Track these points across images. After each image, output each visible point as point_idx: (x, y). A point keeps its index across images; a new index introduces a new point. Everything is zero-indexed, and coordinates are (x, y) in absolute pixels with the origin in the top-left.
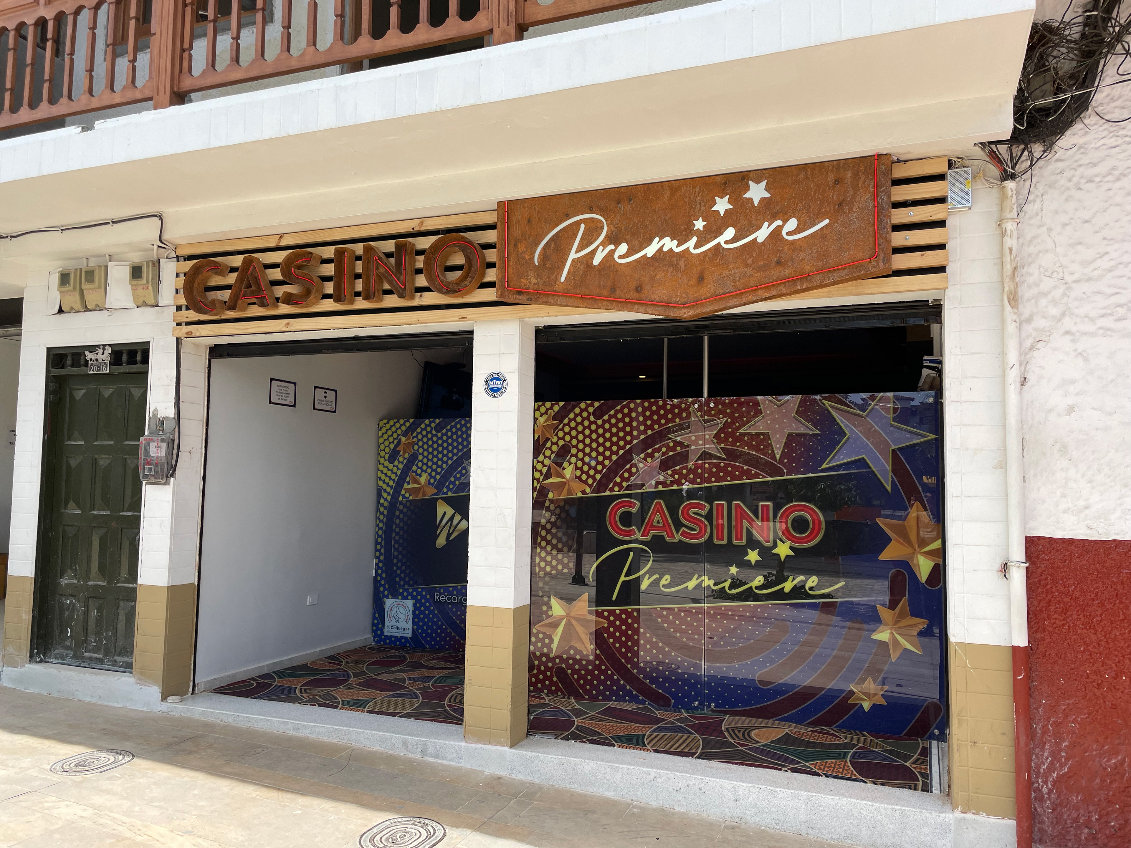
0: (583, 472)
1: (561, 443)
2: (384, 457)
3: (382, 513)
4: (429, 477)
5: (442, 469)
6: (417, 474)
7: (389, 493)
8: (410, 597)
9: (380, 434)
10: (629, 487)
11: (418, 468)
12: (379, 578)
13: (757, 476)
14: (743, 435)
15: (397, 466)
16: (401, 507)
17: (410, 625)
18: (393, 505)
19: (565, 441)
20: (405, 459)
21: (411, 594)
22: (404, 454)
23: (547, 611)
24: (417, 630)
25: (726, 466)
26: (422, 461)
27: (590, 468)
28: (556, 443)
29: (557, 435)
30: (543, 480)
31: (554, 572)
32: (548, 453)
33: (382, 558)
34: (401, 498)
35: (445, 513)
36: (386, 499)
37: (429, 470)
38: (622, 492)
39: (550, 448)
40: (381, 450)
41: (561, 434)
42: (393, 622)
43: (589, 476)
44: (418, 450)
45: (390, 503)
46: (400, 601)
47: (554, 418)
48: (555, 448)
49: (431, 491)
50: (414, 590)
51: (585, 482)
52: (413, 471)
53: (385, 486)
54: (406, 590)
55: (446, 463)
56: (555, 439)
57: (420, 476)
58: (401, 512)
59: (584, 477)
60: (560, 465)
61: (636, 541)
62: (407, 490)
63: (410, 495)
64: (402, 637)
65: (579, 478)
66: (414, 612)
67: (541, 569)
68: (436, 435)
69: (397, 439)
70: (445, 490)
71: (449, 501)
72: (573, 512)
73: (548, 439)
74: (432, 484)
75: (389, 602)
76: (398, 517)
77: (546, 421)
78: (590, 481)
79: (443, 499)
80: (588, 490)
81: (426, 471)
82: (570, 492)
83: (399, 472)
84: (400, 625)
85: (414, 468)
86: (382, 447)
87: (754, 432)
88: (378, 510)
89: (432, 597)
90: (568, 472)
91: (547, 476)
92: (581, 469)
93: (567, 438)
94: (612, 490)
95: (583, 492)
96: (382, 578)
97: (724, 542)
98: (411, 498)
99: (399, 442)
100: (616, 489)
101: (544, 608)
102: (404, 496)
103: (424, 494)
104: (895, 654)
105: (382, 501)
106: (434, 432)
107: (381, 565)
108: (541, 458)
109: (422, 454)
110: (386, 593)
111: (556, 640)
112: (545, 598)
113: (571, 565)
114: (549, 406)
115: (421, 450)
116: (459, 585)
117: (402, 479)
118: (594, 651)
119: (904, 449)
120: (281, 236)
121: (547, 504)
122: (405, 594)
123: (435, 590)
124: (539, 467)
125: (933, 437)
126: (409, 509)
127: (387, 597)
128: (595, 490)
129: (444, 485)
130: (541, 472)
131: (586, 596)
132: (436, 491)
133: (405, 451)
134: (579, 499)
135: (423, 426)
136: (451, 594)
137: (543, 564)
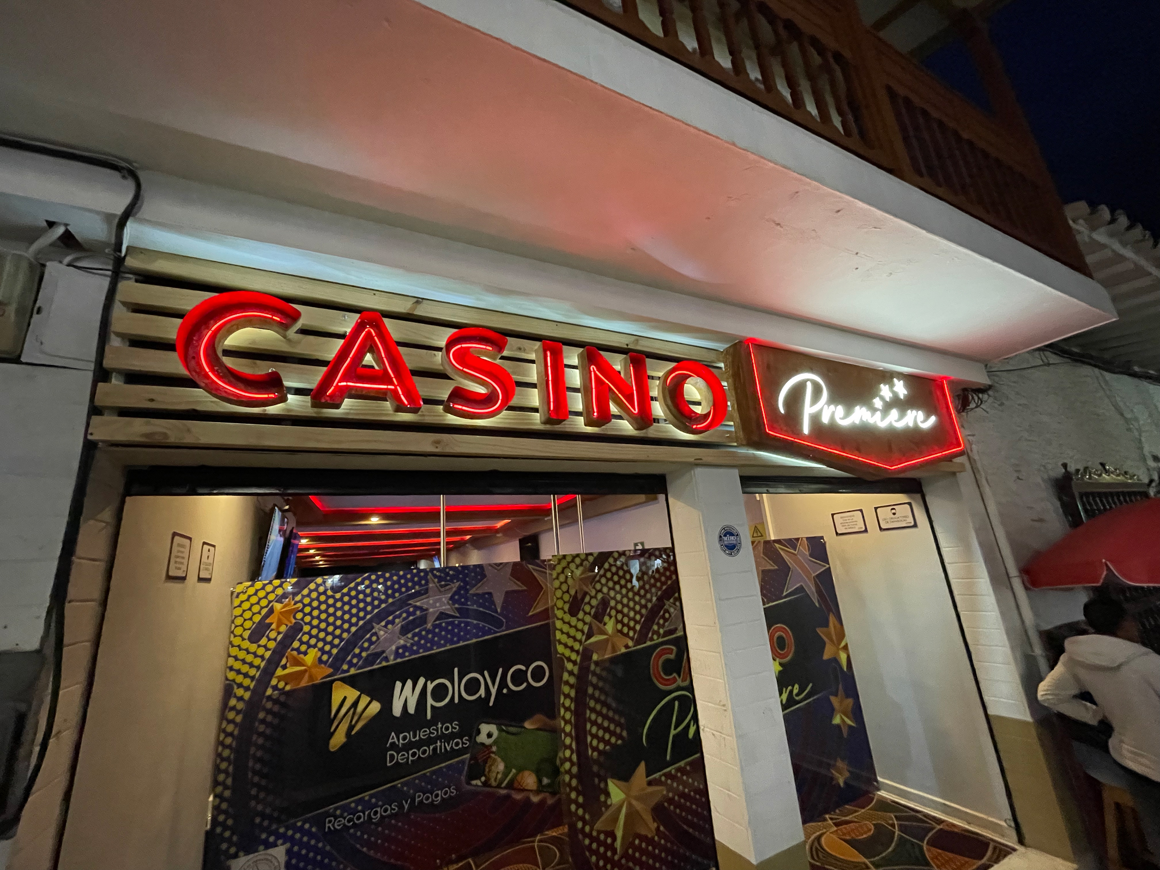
0: (624, 625)
1: (600, 596)
2: (241, 636)
3: (230, 722)
4: (319, 654)
5: (342, 640)
6: (300, 652)
7: (247, 689)
8: (280, 842)
9: (237, 602)
10: (666, 634)
11: (302, 643)
12: (218, 830)
15: (265, 646)
16: (269, 705)
18: (254, 704)
19: (603, 593)
20: (279, 633)
21: (283, 835)
22: (278, 626)
23: (605, 802)
26: (309, 633)
27: (630, 619)
28: (595, 597)
29: (594, 588)
30: (586, 641)
31: (608, 747)
32: (587, 608)
33: (227, 793)
34: (269, 692)
35: (345, 698)
36: (240, 699)
37: (320, 644)
38: (661, 640)
39: (589, 603)
40: (236, 626)
41: (598, 586)
43: (630, 629)
44: (302, 619)
45: (249, 703)
46: (262, 853)
48: (594, 602)
49: (321, 673)
50: (288, 828)
51: (627, 635)
52: (293, 649)
53: (239, 679)
54: (275, 832)
55: (348, 631)
56: (593, 593)
57: (305, 653)
58: (269, 711)
59: (625, 630)
60: (601, 620)
61: (679, 689)
62: (280, 679)
63: (286, 684)
65: (621, 632)
66: (288, 864)
67: (595, 749)
68: (333, 597)
69: (267, 606)
70: (345, 667)
71: (351, 681)
72: (619, 672)
73: (586, 594)
74: (325, 663)
75: (238, 864)
76: (263, 721)
77: (582, 573)
78: (631, 634)
79: (343, 680)
80: (630, 643)
81: (315, 646)
82: (614, 649)
83: (268, 654)
85: (296, 644)
86: (239, 621)
88: (223, 717)
89: (322, 826)
90: (610, 626)
91: (589, 636)
92: (621, 622)
94: (652, 639)
95: (627, 647)
96: (226, 829)
98: (288, 688)
99: (271, 611)
100: (655, 637)
101: (602, 798)
102: (275, 688)
103: (311, 678)
104: (845, 732)
105: (233, 702)
106: (330, 593)
107: (224, 806)
108: (581, 615)
109: (309, 623)
110: (233, 850)
111: (619, 834)
112: (602, 785)
113: (625, 734)
114: (583, 557)
115: (307, 619)
116: (366, 795)
117: (273, 663)
118: (658, 829)
119: (818, 576)
120: (419, 301)
121: (593, 667)
122: (272, 839)
123: (327, 814)
124: (580, 625)
125: (828, 566)
126: (283, 705)
127: (236, 856)
128: (637, 642)
129: (343, 661)
130: (582, 631)
131: (643, 765)
132: (331, 670)
133: (279, 625)
134: (624, 655)
135: (312, 586)
136: (354, 812)
137: (595, 743)
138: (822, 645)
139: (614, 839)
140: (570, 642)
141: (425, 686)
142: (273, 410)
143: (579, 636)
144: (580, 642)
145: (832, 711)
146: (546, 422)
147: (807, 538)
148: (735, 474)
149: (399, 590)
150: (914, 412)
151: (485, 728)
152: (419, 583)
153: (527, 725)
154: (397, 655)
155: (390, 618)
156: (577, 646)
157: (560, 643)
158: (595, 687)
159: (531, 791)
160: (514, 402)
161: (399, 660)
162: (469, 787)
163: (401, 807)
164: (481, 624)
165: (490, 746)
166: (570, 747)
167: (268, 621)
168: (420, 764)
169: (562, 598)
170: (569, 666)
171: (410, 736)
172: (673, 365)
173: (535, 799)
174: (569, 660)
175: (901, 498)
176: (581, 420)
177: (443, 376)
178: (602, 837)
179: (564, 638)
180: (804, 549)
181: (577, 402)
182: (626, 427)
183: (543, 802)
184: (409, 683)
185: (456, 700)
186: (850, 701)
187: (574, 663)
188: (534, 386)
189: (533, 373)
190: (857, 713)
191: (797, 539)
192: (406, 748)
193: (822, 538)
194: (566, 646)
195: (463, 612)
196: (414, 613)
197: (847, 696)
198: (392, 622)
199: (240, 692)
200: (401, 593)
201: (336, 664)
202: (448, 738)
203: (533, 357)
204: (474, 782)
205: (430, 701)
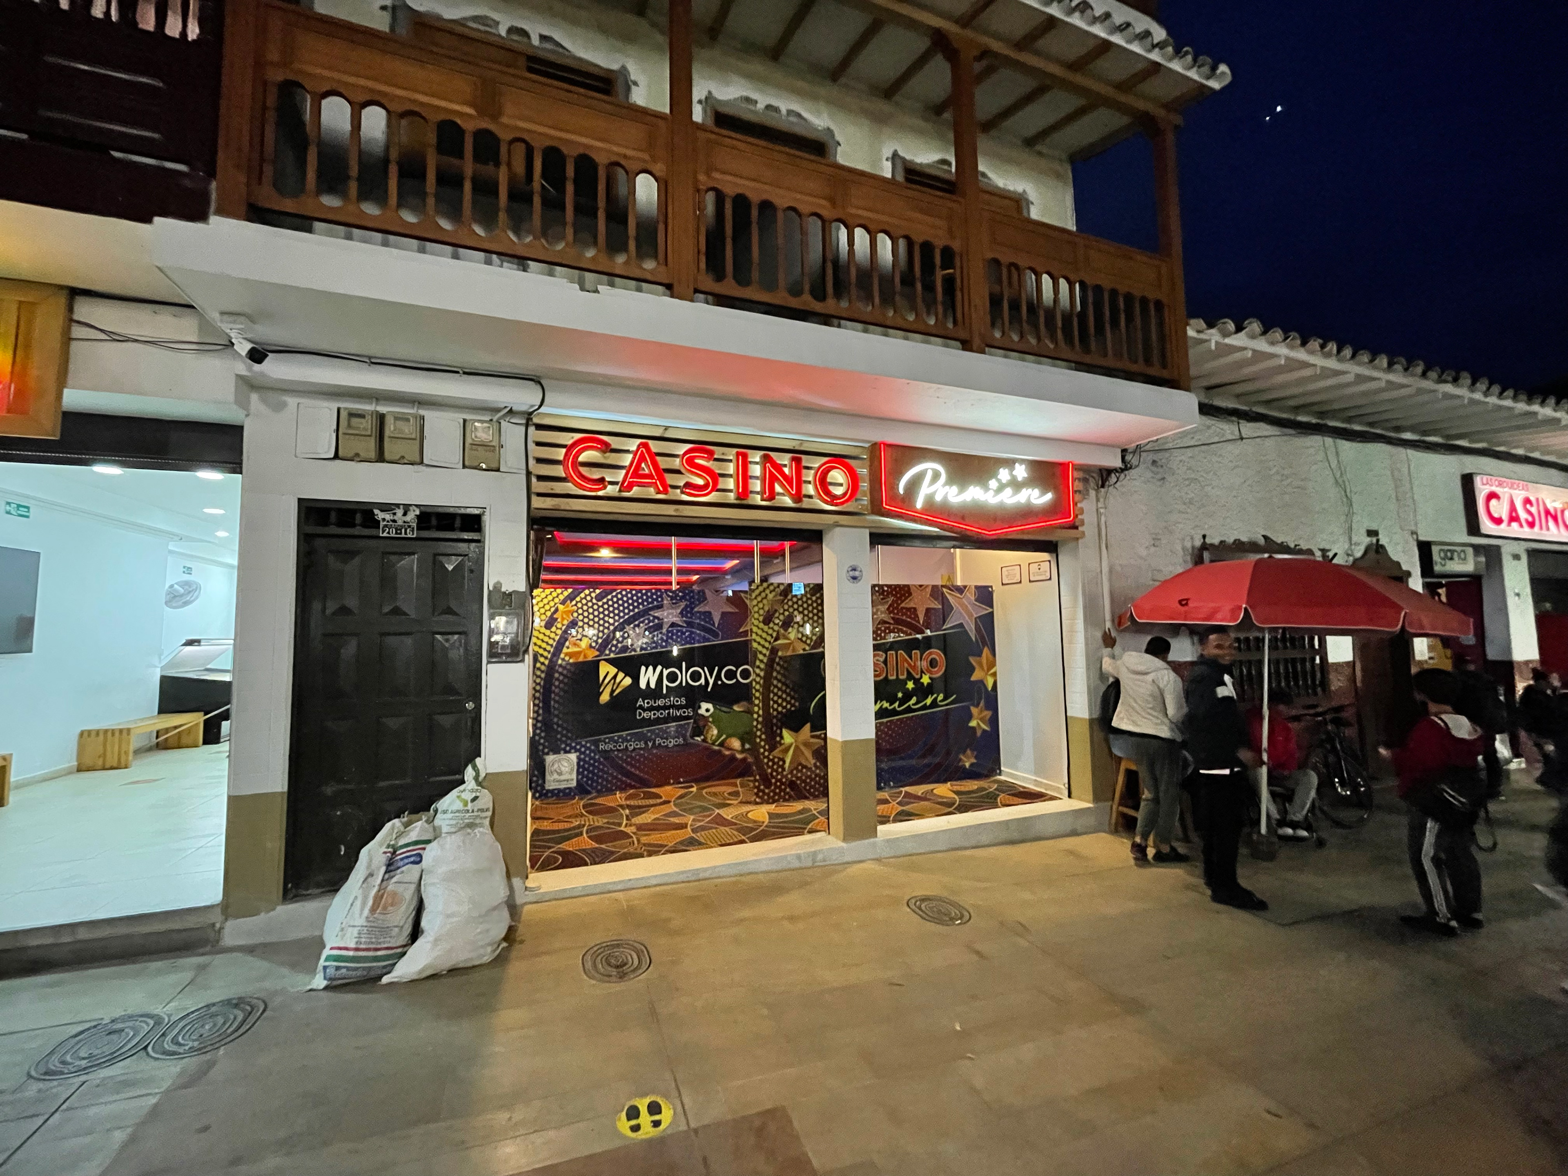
1: (787, 613)
2: (540, 624)
3: (539, 677)
4: (590, 641)
5: (604, 634)
6: (577, 639)
8: (573, 751)
9: (535, 602)
11: (578, 633)
12: (537, 738)
13: (911, 634)
14: (903, 608)
15: (555, 632)
16: (560, 670)
17: (574, 776)
18: (551, 668)
20: (563, 625)
21: (575, 748)
22: (562, 621)
23: (780, 741)
24: (582, 778)
25: (894, 628)
26: (582, 627)
28: (783, 614)
31: (784, 711)
32: (777, 621)
33: (540, 718)
34: (560, 662)
35: (608, 672)
36: (543, 664)
42: (556, 776)
44: (577, 617)
45: (548, 667)
46: (562, 756)
47: (781, 595)
48: (782, 617)
49: (592, 655)
50: (577, 744)
51: (805, 642)
52: (573, 637)
53: (541, 651)
54: (570, 745)
55: (608, 628)
56: (781, 611)
57: (581, 640)
58: (561, 674)
60: (786, 630)
62: (566, 654)
63: (570, 658)
64: (566, 789)
65: (801, 640)
66: (578, 764)
67: (774, 710)
68: (596, 604)
69: (553, 606)
70: (607, 652)
71: (611, 662)
73: (776, 611)
74: (594, 648)
75: (550, 759)
76: (557, 679)
77: (774, 597)
79: (606, 660)
80: (807, 648)
82: (794, 650)
83: (557, 638)
84: (562, 778)
85: (574, 633)
86: (538, 614)
87: (908, 606)
88: (534, 673)
89: (598, 747)
91: (776, 639)
93: (791, 610)
95: (804, 650)
96: (541, 738)
97: (894, 677)
98: (571, 661)
99: (556, 610)
101: (778, 739)
102: (563, 660)
103: (585, 656)
104: (979, 733)
105: (538, 665)
106: (594, 601)
107: (539, 725)
108: (771, 625)
109: (582, 621)
110: (546, 750)
111: (788, 761)
112: (778, 731)
113: (797, 704)
114: (776, 585)
115: (581, 617)
116: (624, 734)
117: (560, 644)
118: (815, 764)
119: (979, 617)
120: (666, 428)
121: (777, 660)
122: (568, 748)
123: (600, 740)
124: (770, 631)
125: (991, 610)
126: (569, 670)
127: (548, 754)
128: (813, 648)
129: (605, 647)
130: (771, 635)
131: (808, 726)
132: (597, 653)
133: (563, 619)
134: (801, 655)
135: (582, 595)
136: (616, 742)
137: (775, 706)
138: (972, 669)
139: (784, 762)
140: (762, 642)
141: (661, 672)
142: (600, 493)
143: (769, 638)
144: (770, 642)
145: (970, 717)
146: (737, 499)
147: (977, 587)
148: (866, 533)
149: (642, 603)
150: (1030, 490)
151: (705, 706)
152: (656, 600)
153: (736, 708)
154: (642, 649)
155: (637, 623)
156: (767, 645)
157: (755, 641)
158: (778, 672)
159: (737, 751)
160: (719, 487)
161: (643, 652)
162: (692, 741)
163: (646, 743)
164: (702, 633)
165: (708, 717)
166: (758, 705)
167: (555, 616)
168: (658, 721)
169: (758, 612)
170: (761, 657)
171: (652, 703)
172: (826, 459)
173: (739, 756)
174: (761, 653)
175: (1045, 556)
176: (759, 497)
177: (678, 472)
178: (776, 760)
179: (758, 639)
180: (971, 596)
181: (756, 486)
182: (788, 501)
183: (744, 759)
184: (651, 668)
185: (684, 684)
186: (988, 714)
187: (765, 655)
188: (730, 476)
189: (731, 468)
190: (994, 722)
191: (965, 587)
192: (651, 709)
193: (991, 587)
194: (759, 643)
195: (690, 624)
196: (653, 621)
197: (987, 708)
198: (638, 626)
199: (542, 659)
200: (644, 606)
201: (602, 648)
202: (679, 708)
203: (731, 458)
204: (697, 738)
205: (665, 682)
